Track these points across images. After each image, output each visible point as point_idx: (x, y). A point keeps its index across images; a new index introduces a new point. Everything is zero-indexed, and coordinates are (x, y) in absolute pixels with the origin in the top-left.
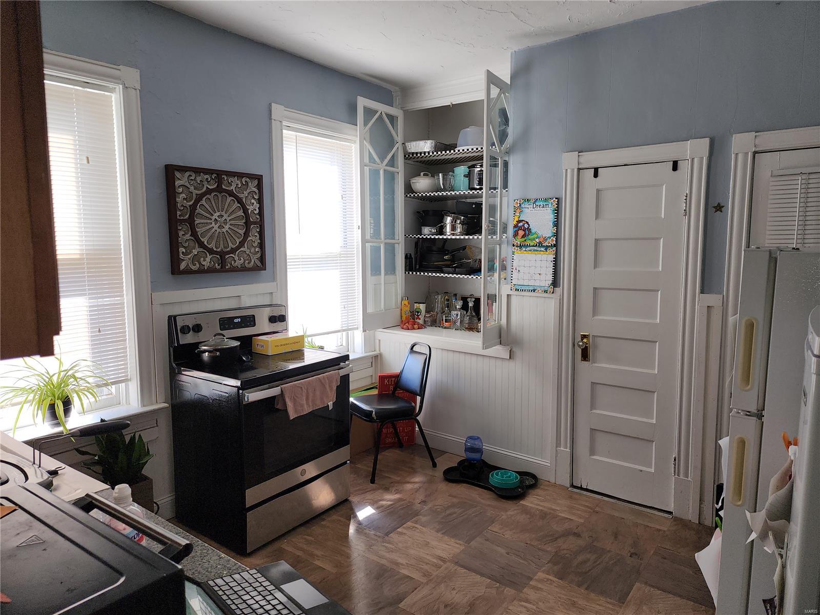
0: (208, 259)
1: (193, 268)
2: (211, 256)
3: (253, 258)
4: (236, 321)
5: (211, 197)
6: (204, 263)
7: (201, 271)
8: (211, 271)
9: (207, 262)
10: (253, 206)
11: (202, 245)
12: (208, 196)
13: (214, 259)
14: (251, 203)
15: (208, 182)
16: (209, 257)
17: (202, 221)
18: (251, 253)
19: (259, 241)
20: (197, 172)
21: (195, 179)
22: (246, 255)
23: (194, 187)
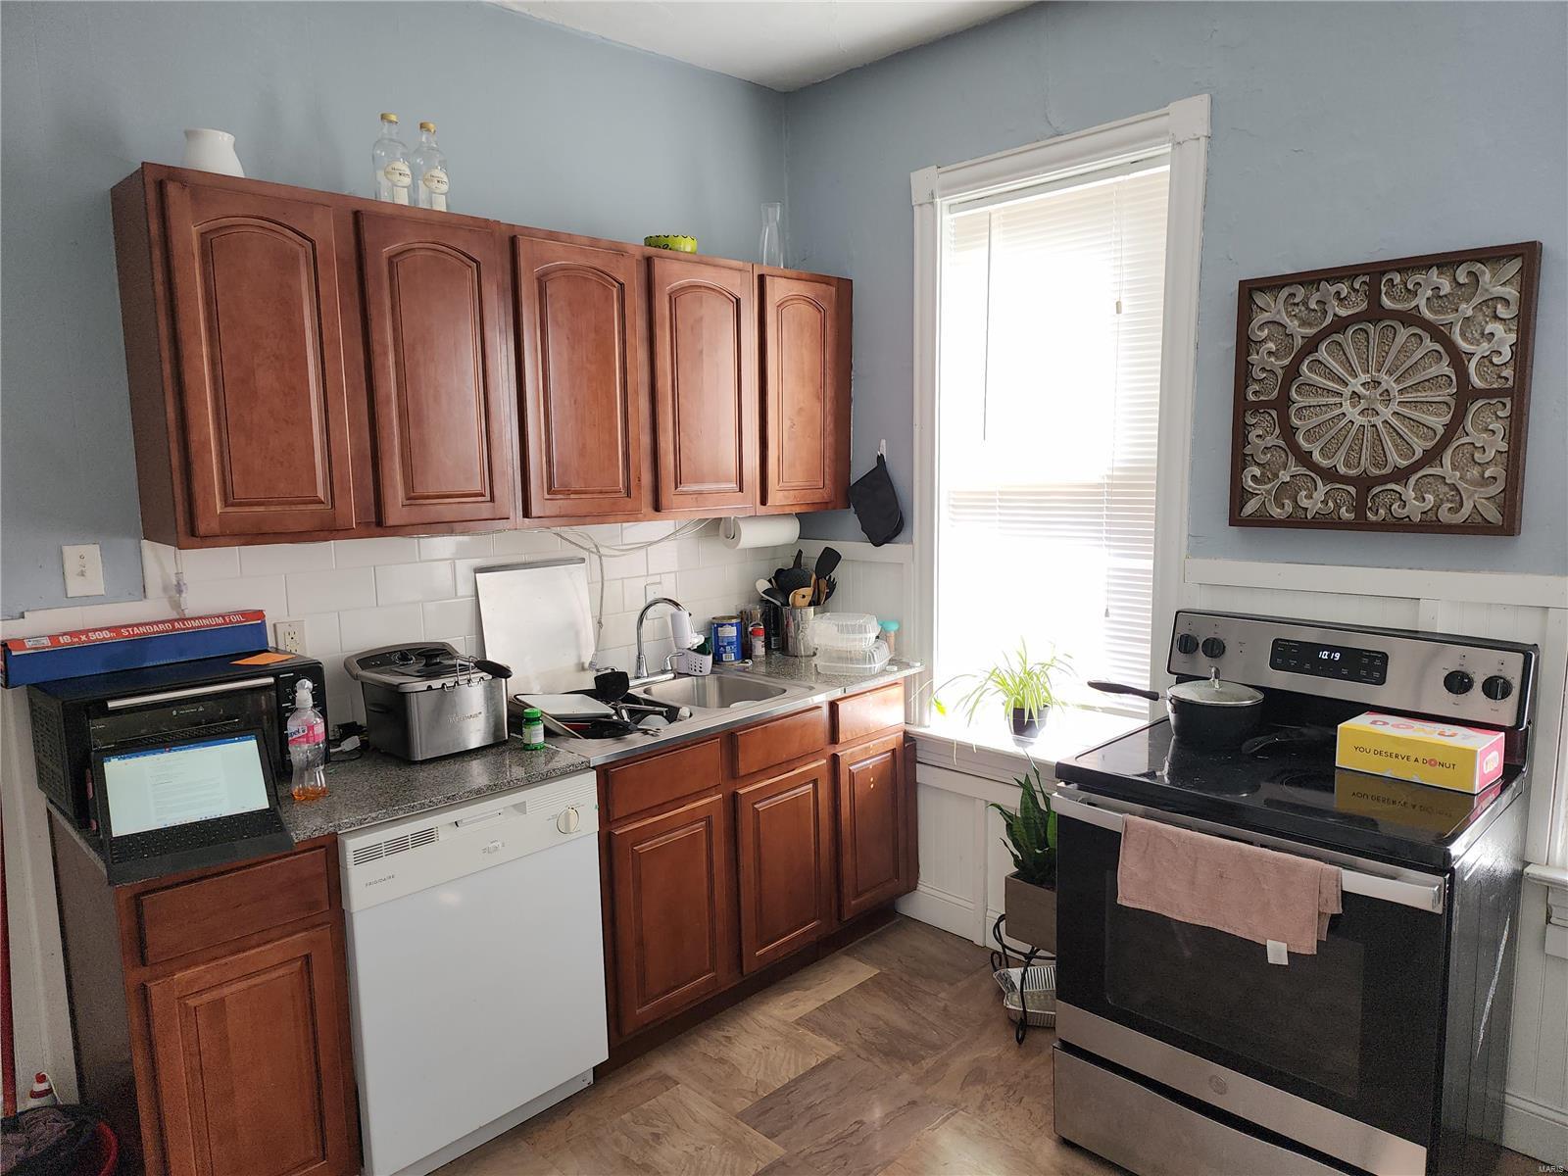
0: (1320, 494)
1: (1276, 512)
2: (1328, 487)
3: (1469, 498)
4: (1324, 655)
5: (1347, 338)
6: (1304, 503)
7: (1298, 522)
8: (1325, 523)
9: (1315, 500)
10: (1490, 341)
11: (1305, 458)
12: (1335, 337)
13: (1338, 496)
14: (1482, 334)
15: (1341, 300)
16: (1322, 488)
17: (1313, 401)
18: (1466, 482)
19: (1504, 447)
20: (1312, 283)
21: (1305, 303)
22: (1447, 489)
23: (1301, 319)
